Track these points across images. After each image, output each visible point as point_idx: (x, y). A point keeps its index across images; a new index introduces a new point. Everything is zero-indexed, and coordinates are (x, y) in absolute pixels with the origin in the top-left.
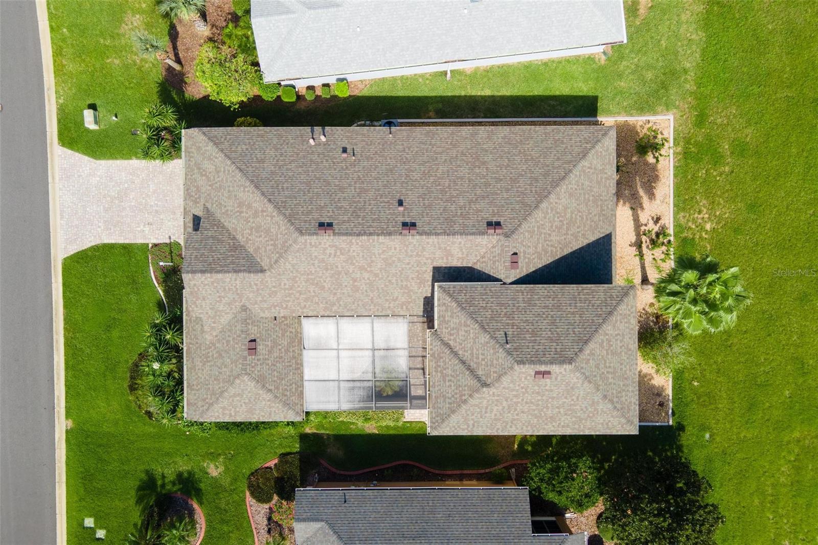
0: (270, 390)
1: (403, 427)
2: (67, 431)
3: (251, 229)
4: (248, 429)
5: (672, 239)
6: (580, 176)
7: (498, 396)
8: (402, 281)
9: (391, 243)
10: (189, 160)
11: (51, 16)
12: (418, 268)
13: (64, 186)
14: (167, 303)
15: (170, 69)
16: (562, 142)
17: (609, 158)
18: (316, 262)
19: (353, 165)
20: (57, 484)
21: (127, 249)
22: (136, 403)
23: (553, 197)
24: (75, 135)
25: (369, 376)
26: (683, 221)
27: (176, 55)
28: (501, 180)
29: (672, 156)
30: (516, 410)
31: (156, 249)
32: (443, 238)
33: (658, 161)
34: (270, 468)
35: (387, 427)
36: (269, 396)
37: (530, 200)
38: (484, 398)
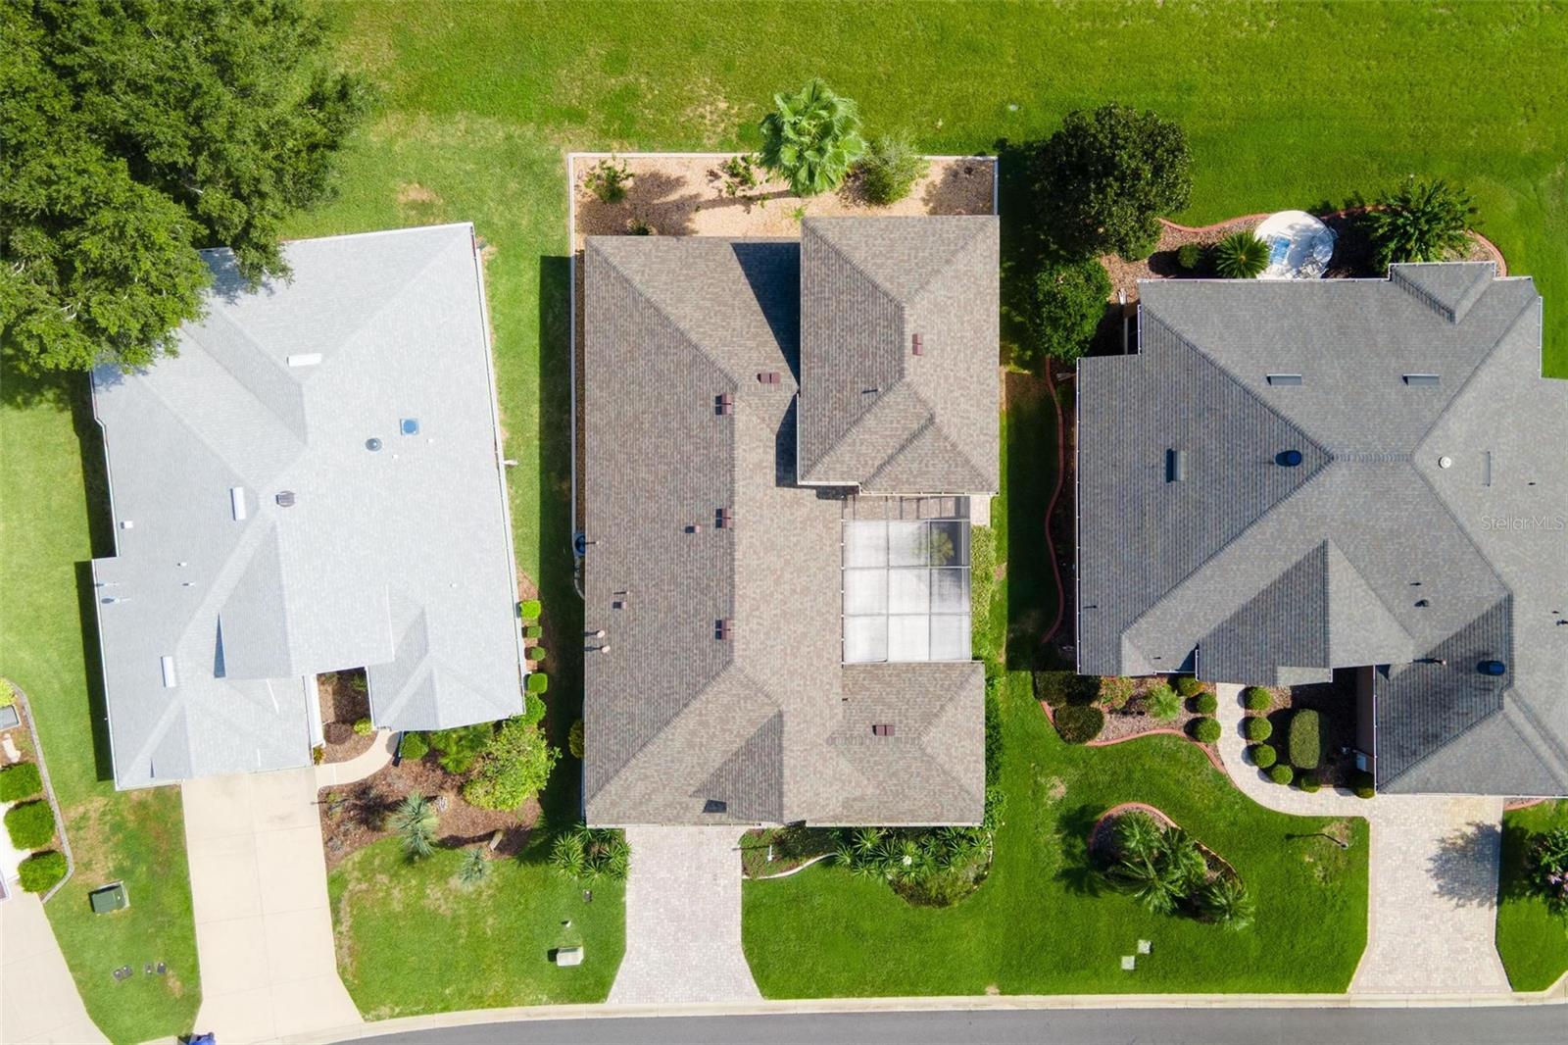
0: (942, 707)
1: (999, 527)
2: (1002, 993)
3: (724, 731)
4: (997, 740)
5: (739, 155)
6: (653, 287)
7: (945, 402)
8: (795, 529)
9: (744, 541)
10: (630, 819)
11: (429, 1010)
12: (778, 507)
13: (663, 996)
14: (825, 853)
15: (501, 848)
16: (608, 309)
17: (630, 245)
18: (768, 643)
19: (638, 594)
20: (1075, 1007)
21: (750, 909)
22: (963, 897)
23: (683, 325)
24: (592, 980)
25: (925, 572)
26: (715, 140)
27: (481, 839)
28: (659, 393)
29: (626, 155)
30: (964, 379)
31: (749, 868)
32: (738, 473)
33: (632, 175)
34: (1055, 711)
35: (998, 549)
36: (950, 708)
37: (686, 356)
38: (949, 421)
